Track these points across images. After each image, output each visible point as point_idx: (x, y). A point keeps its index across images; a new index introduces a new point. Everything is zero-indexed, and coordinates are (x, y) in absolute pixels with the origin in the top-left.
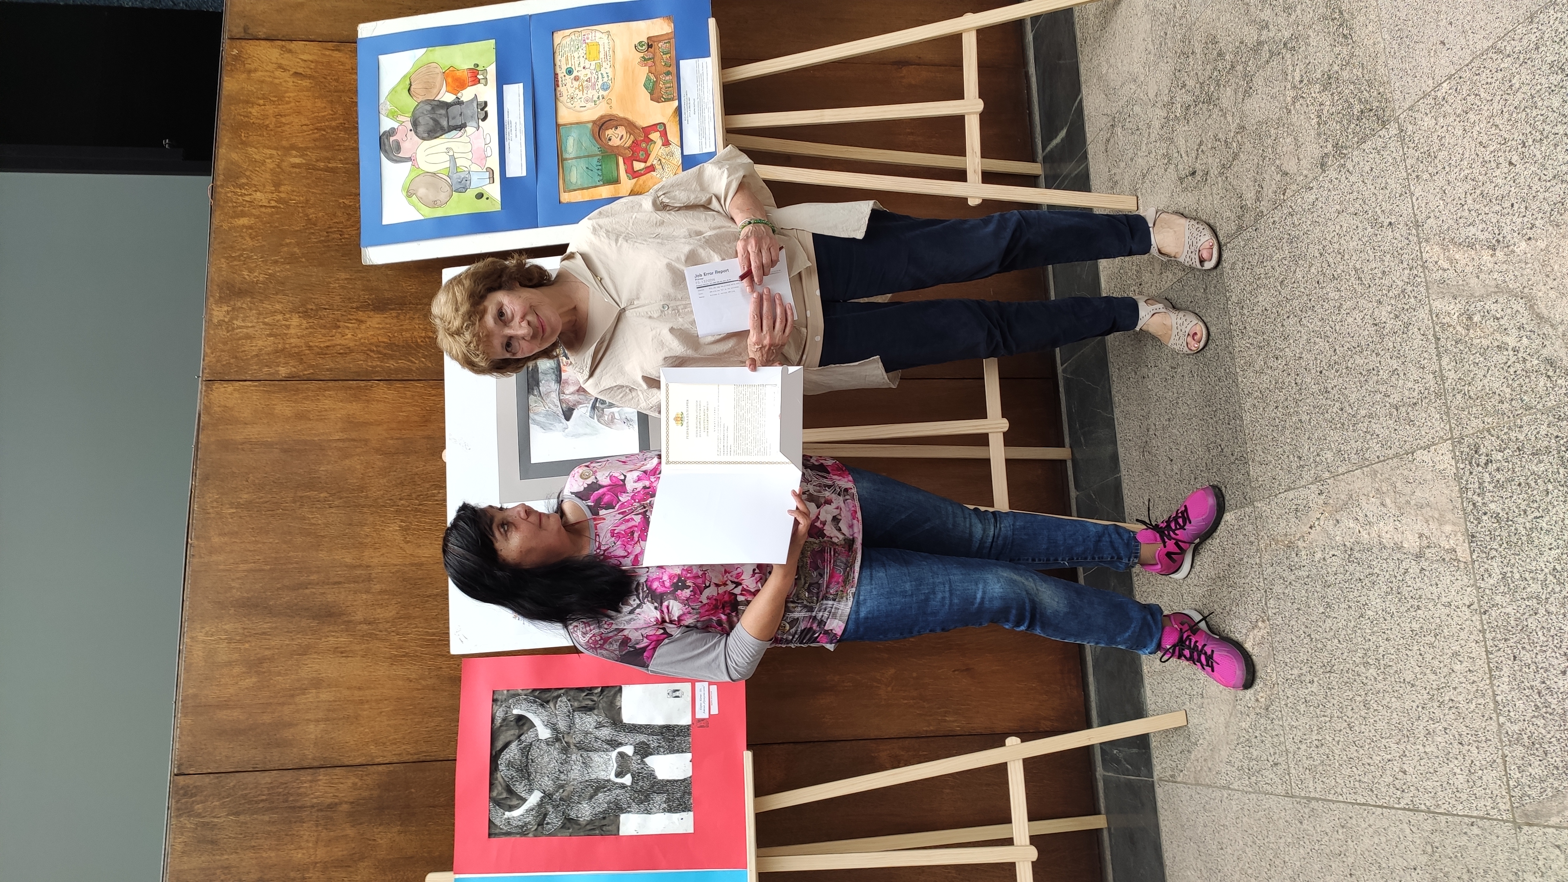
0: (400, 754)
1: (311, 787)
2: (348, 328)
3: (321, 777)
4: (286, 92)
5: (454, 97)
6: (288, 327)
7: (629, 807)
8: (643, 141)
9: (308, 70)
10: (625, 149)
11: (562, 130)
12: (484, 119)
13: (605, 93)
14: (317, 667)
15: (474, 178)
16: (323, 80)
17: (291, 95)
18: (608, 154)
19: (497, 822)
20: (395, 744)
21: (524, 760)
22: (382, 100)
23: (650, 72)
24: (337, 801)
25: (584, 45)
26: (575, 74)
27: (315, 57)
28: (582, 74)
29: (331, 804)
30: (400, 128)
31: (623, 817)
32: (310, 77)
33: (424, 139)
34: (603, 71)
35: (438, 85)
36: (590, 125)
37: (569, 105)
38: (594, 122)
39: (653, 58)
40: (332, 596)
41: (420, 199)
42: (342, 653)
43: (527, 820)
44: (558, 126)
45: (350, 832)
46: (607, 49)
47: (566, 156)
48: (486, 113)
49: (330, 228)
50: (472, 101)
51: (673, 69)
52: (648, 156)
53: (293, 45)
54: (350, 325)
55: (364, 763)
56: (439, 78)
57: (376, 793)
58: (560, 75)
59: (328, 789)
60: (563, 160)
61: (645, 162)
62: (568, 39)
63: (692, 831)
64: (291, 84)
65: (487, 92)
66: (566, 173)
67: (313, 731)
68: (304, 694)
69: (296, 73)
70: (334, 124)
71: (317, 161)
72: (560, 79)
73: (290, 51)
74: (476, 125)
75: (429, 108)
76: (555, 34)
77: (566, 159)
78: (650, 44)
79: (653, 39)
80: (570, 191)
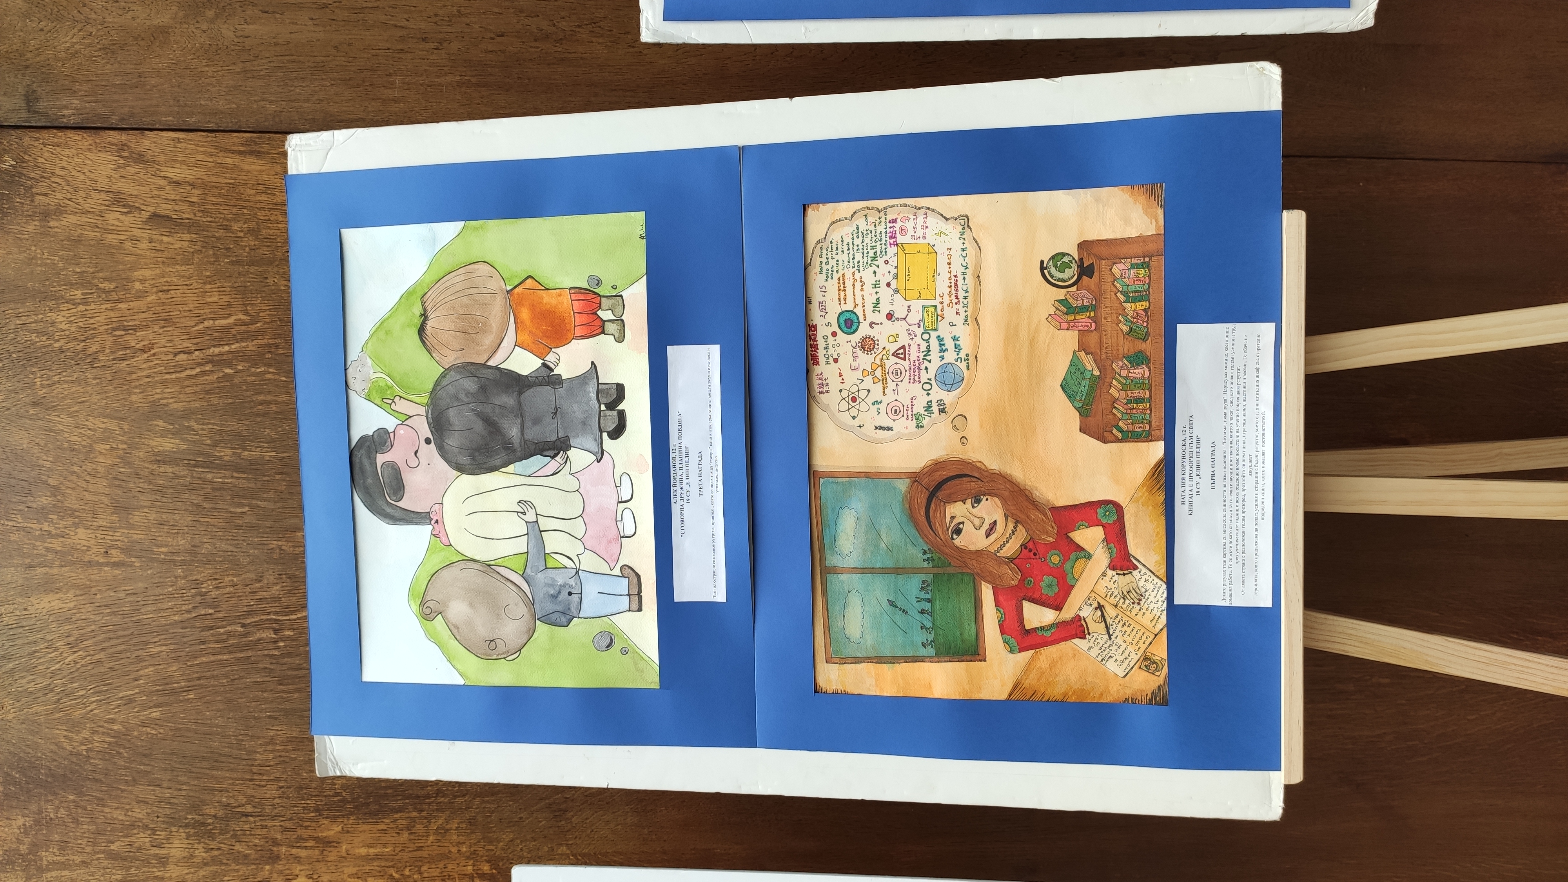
4: (133, 268)
5: (538, 363)
8: (1052, 546)
9: (184, 207)
10: (1001, 561)
11: (826, 489)
12: (617, 432)
13: (948, 398)
15: (591, 589)
16: (221, 233)
17: (147, 273)
18: (953, 570)
22: (354, 352)
23: (1083, 346)
25: (892, 250)
26: (864, 330)
27: (201, 173)
28: (883, 333)
30: (401, 431)
32: (191, 226)
33: (461, 469)
34: (944, 330)
35: (494, 323)
36: (903, 486)
37: (846, 418)
38: (915, 478)
39: (1095, 308)
41: (453, 628)
44: (813, 475)
46: (957, 269)
47: (832, 560)
48: (622, 415)
50: (582, 380)
51: (1154, 348)
52: (1066, 589)
53: (148, 143)
56: (498, 306)
58: (822, 331)
60: (828, 570)
61: (1058, 608)
62: (846, 231)
64: (144, 245)
65: (622, 359)
66: (835, 609)
69: (155, 216)
72: (821, 343)
73: (140, 159)
74: (596, 449)
75: (470, 385)
76: (810, 212)
77: (834, 570)
78: (1088, 263)
79: (1096, 250)
80: (844, 660)
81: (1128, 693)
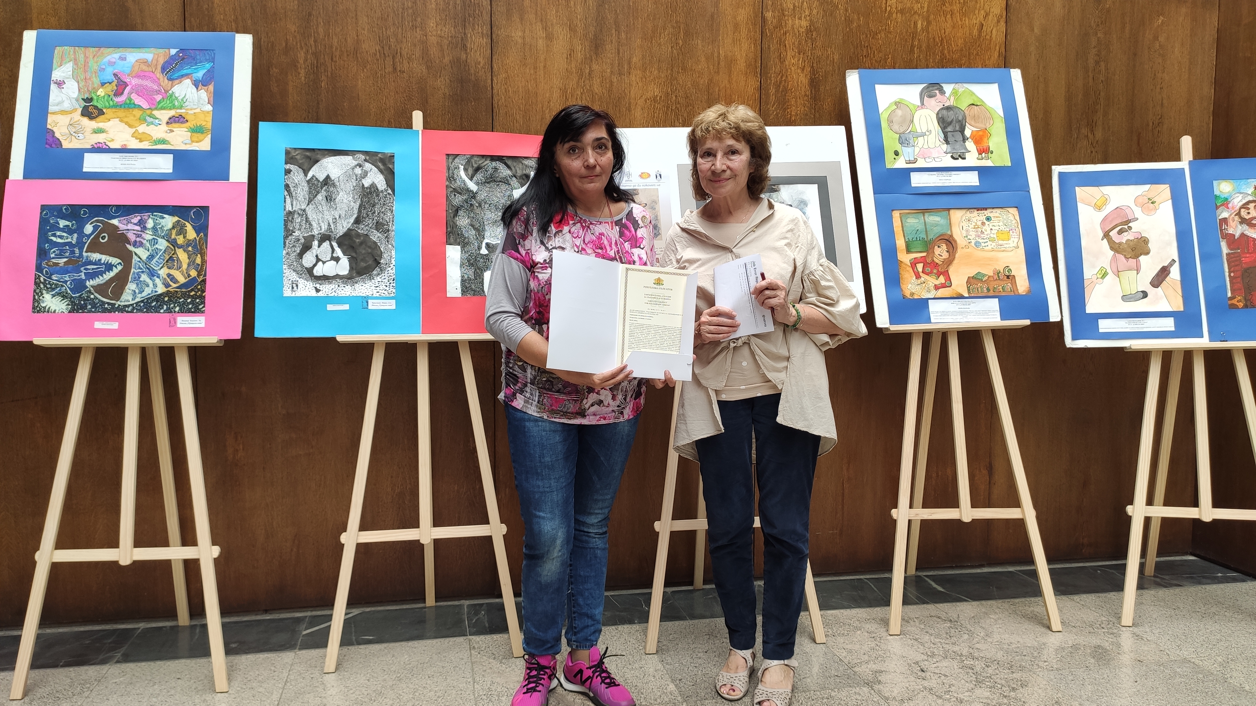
0: (498, 94)
1: (479, 33)
2: (799, 60)
3: (485, 39)
4: (969, 18)
5: (968, 137)
6: (800, 18)
7: (465, 252)
9: (985, 34)
11: (946, 213)
12: (952, 157)
13: (973, 244)
14: (561, 38)
15: (909, 150)
16: (977, 44)
17: (967, 22)
18: (929, 246)
19: (457, 160)
20: (506, 91)
21: (498, 179)
22: (966, 85)
23: (989, 276)
24: (468, 51)
25: (1008, 230)
26: (987, 223)
27: (994, 39)
28: (987, 228)
29: (467, 47)
30: (945, 98)
31: (459, 247)
32: (980, 35)
33: (937, 114)
34: (989, 243)
35: (977, 125)
36: (949, 233)
37: (964, 218)
38: (951, 236)
39: (999, 279)
40: (610, 49)
41: (894, 111)
42: (570, 55)
43: (458, 181)
44: (949, 210)
45: (446, 60)
46: (1005, 246)
47: (926, 215)
48: (957, 159)
49: (871, 48)
50: (966, 149)
51: (991, 293)
52: (927, 274)
53: (1003, 24)
54: (800, 62)
55: (494, 70)
56: (983, 126)
57: (473, 78)
58: (985, 212)
59: (476, 44)
60: (924, 213)
61: (923, 272)
62: (1012, 218)
63: (448, 296)
64: (975, 22)
65: (972, 159)
66: (914, 215)
67: (517, 35)
68: (543, 28)
69: (983, 25)
70: (946, 52)
71: (919, 40)
72: (982, 212)
73: (998, 21)
74: (948, 151)
75: (960, 118)
76: (1016, 209)
77: (924, 215)
78: (1010, 277)
79: (1013, 279)
80: (901, 218)
81: (904, 290)
